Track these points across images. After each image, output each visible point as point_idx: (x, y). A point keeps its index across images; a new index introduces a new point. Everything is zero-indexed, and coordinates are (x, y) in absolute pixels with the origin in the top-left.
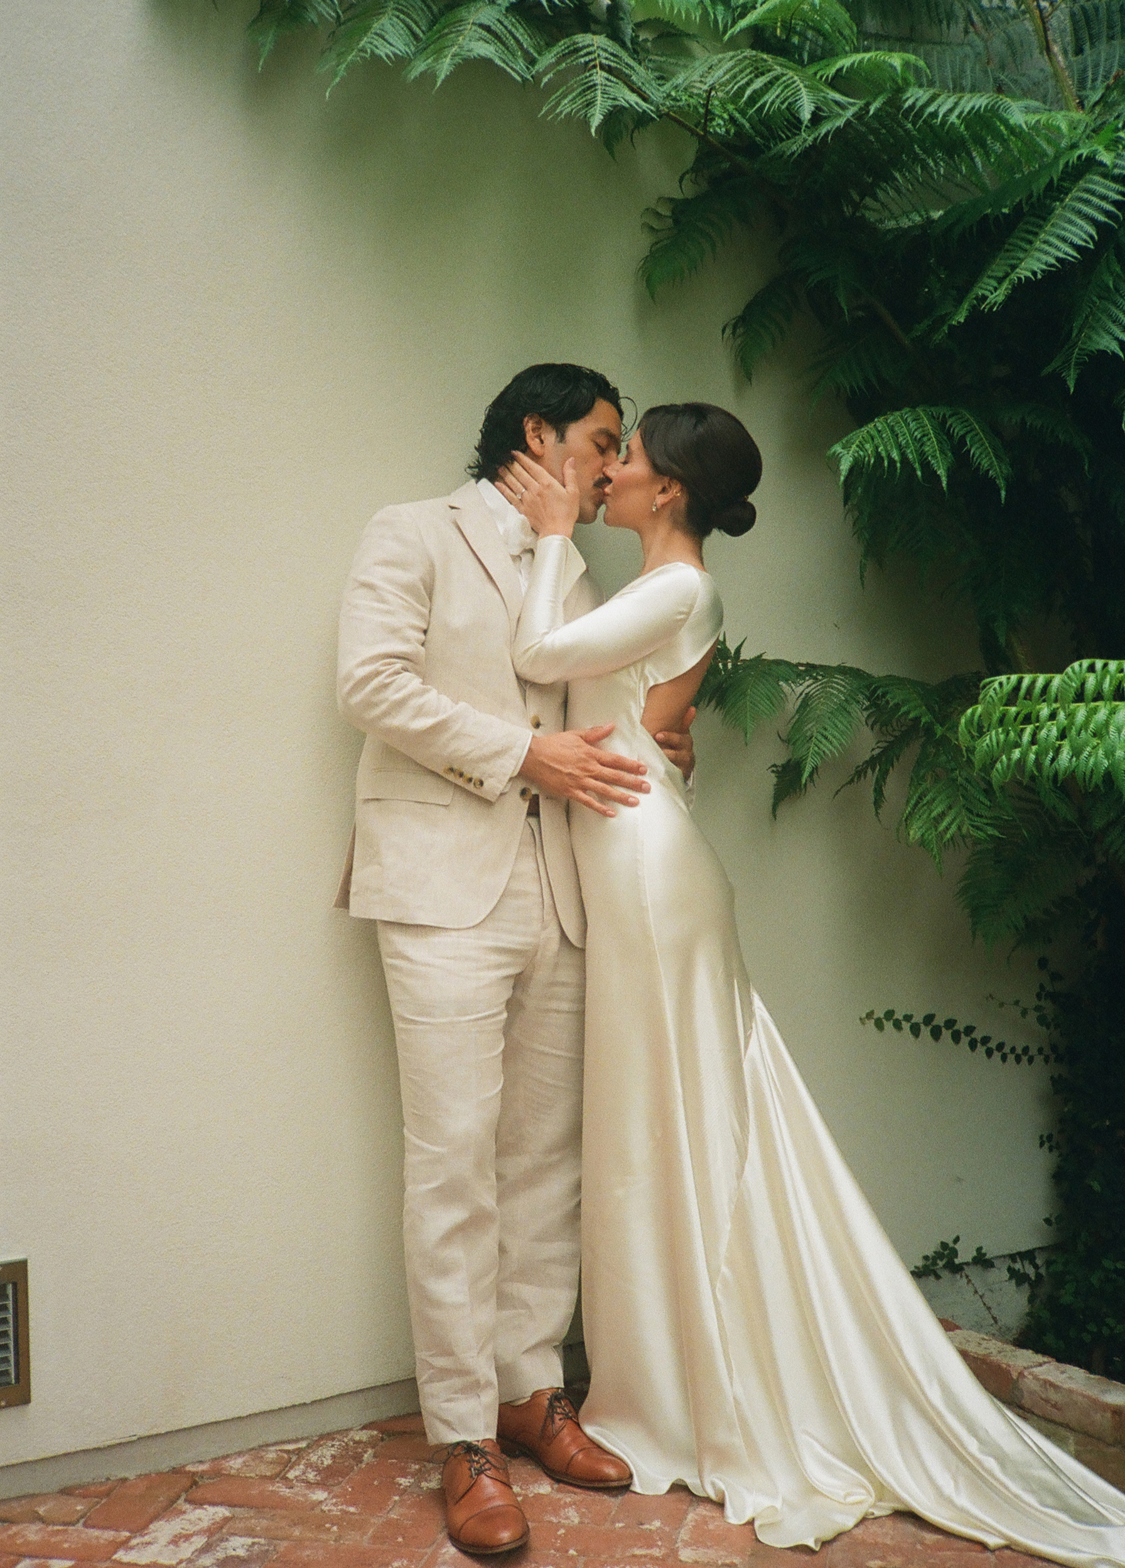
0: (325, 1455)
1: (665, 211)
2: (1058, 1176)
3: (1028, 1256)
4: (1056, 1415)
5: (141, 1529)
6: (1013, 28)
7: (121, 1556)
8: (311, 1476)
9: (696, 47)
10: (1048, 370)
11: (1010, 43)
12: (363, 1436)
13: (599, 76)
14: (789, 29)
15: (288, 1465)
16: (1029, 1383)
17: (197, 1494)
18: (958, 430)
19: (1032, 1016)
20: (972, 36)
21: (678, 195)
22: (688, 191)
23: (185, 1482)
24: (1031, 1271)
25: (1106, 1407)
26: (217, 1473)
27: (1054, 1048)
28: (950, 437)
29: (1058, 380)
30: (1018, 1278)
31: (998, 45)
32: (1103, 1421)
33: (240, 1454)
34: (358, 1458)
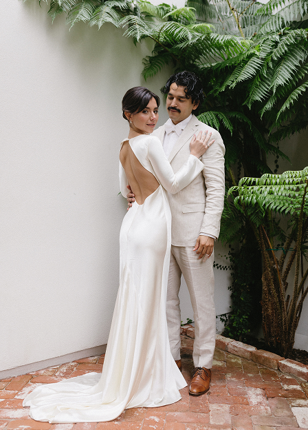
0: (64, 369)
1: (148, 60)
2: (232, 296)
3: (225, 315)
4: (236, 353)
5: (21, 390)
6: (229, 20)
7: (16, 397)
8: (61, 374)
9: (155, 19)
10: (244, 104)
11: (228, 24)
12: (73, 364)
13: (137, 27)
14: (177, 16)
15: (55, 372)
16: (230, 346)
17: (34, 380)
18: (221, 118)
19: (229, 259)
20: (219, 22)
21: (151, 56)
22: (154, 55)
23: (30, 377)
24: (225, 318)
25: (248, 351)
26: (37, 375)
27: (232, 266)
28: (219, 119)
29: (246, 107)
30: (222, 320)
31: (225, 24)
32: (247, 355)
33: (43, 369)
34: (73, 370)
